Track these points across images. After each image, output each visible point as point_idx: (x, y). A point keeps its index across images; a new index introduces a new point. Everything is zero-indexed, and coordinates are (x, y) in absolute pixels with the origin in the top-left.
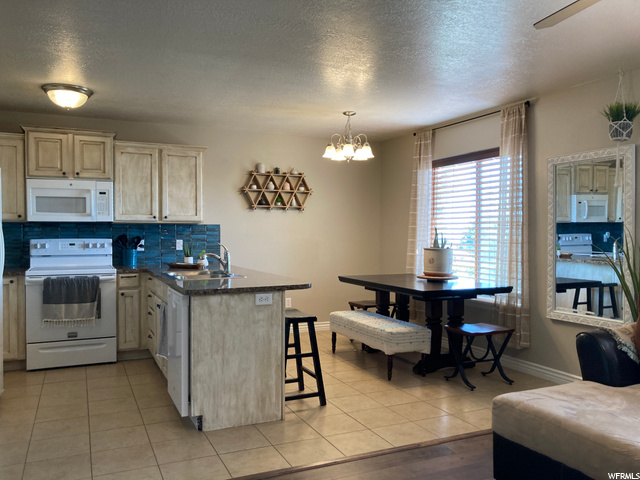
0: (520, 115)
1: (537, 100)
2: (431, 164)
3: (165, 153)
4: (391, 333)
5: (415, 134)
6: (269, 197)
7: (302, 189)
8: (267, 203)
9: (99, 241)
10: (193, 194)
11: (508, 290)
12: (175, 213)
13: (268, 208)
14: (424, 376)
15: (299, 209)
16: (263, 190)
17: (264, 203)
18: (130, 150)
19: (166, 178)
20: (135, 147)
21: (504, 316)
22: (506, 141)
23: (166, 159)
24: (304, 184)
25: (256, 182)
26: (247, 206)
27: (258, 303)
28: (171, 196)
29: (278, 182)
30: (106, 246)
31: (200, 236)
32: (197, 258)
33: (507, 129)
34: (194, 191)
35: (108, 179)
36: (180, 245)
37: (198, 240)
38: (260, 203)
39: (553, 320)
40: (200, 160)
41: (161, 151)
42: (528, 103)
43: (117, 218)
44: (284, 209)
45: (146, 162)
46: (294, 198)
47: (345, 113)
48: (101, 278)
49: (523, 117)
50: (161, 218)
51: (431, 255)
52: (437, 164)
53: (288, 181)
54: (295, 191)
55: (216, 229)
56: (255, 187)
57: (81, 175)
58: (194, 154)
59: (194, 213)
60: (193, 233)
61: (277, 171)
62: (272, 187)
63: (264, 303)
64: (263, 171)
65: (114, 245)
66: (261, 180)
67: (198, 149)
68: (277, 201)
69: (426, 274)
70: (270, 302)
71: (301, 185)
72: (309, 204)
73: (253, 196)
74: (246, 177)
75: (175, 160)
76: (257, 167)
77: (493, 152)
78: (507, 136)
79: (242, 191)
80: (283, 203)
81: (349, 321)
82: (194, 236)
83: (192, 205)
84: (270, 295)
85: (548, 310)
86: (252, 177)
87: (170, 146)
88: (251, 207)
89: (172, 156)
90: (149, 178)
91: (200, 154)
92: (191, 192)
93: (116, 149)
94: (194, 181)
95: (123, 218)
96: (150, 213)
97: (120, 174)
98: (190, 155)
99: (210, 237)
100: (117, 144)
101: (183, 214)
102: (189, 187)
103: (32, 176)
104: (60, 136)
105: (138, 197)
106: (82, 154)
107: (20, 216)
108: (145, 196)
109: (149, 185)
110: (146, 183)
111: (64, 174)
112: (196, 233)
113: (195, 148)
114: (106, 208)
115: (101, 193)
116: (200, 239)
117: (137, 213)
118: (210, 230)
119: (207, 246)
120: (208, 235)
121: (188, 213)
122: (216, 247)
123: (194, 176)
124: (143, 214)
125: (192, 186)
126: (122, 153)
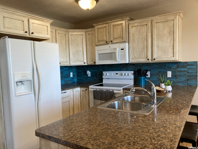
3: (154, 22)
9: (127, 72)
10: (172, 44)
12: (160, 56)
18: (136, 25)
19: (155, 37)
20: (139, 22)
23: (155, 25)
28: (158, 47)
31: (183, 69)
34: (172, 42)
35: (125, 42)
36: (169, 74)
37: (181, 71)
41: (152, 21)
43: (130, 61)
45: (144, 29)
48: (115, 92)
50: (152, 60)
55: (195, 64)
57: (114, 42)
58: (172, 18)
59: (172, 55)
60: (178, 67)
65: (134, 74)
67: (176, 14)
75: (161, 24)
82: (178, 69)
83: (171, 51)
87: (157, 17)
89: (158, 22)
90: (146, 38)
91: (176, 17)
92: (170, 43)
93: (130, 26)
94: (172, 35)
95: (133, 61)
96: (146, 57)
97: (131, 38)
98: (170, 19)
99: (190, 69)
100: (130, 23)
101: (165, 57)
102: (169, 40)
103: (97, 45)
104: (105, 25)
105: (140, 49)
106: (114, 31)
107: (95, 63)
108: (144, 48)
109: (146, 42)
110: (144, 41)
111: (107, 42)
112: (180, 67)
113: (174, 14)
114: (124, 56)
115: (121, 49)
116: (182, 71)
117: (140, 58)
118: (190, 65)
119: (187, 75)
120: (188, 68)
121: (169, 56)
122: (194, 76)
123: (172, 32)
124: (143, 58)
125: (171, 39)
126: (132, 27)
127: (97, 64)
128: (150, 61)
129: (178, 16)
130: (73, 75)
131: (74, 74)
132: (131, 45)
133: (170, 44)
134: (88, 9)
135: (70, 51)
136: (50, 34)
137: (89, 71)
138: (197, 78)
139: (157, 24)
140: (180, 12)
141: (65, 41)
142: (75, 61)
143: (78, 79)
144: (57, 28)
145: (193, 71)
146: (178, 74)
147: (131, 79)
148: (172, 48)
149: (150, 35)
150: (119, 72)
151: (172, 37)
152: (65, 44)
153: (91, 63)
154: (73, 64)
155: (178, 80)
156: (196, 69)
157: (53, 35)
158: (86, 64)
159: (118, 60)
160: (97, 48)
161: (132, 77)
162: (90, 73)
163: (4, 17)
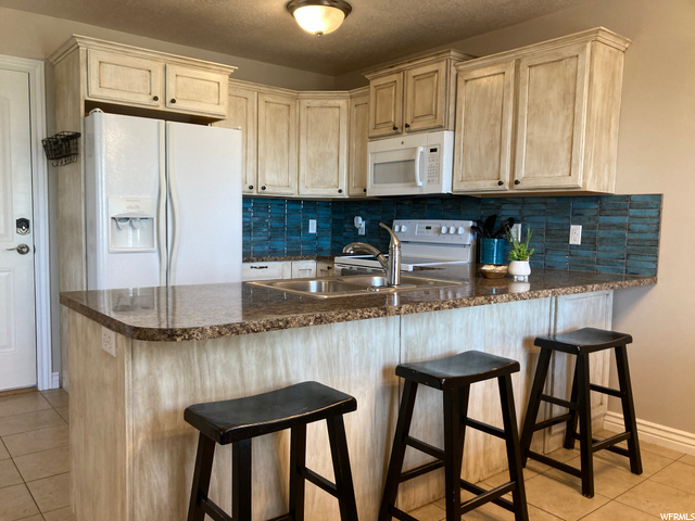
3: (524, 65)
10: (567, 133)
12: (537, 173)
18: (476, 73)
19: (524, 111)
20: (482, 67)
23: (525, 73)
28: (530, 142)
30: (461, 232)
31: (616, 220)
34: (569, 127)
35: (440, 128)
36: (576, 235)
37: (610, 226)
40: (586, 61)
41: (518, 62)
43: (456, 188)
45: (497, 87)
55: (652, 204)
57: (413, 127)
58: (574, 50)
59: (567, 170)
60: (601, 212)
67: (584, 38)
75: (541, 72)
82: (602, 219)
83: (563, 155)
87: (533, 49)
89: (536, 65)
90: (500, 116)
91: (585, 47)
92: (564, 131)
93: (459, 78)
94: (571, 106)
95: (463, 188)
96: (496, 176)
97: (462, 116)
98: (566, 55)
99: (636, 221)
100: (461, 67)
101: (547, 175)
102: (562, 119)
103: (373, 138)
104: (394, 77)
105: (483, 152)
106: (414, 97)
107: (365, 190)
108: (492, 148)
109: (498, 129)
110: (494, 125)
111: (395, 128)
112: (608, 212)
113: (578, 37)
114: (435, 173)
115: (432, 150)
116: (614, 225)
117: (480, 178)
118: (638, 206)
119: (629, 240)
120: (632, 217)
121: (557, 171)
122: (648, 243)
123: (572, 96)
124: (488, 179)
125: (567, 117)
126: (466, 81)
127: (370, 193)
128: (507, 188)
129: (589, 45)
130: (317, 226)
131: (321, 225)
132: (461, 136)
133: (563, 136)
134: (321, 34)
135: (301, 155)
136: (226, 103)
137: (360, 219)
138: (658, 250)
139: (533, 70)
140: (597, 32)
141: (286, 126)
142: (313, 186)
143: (333, 242)
144: (264, 89)
145: (645, 227)
146: (601, 233)
147: (465, 246)
148: (567, 146)
149: (510, 105)
150: (434, 223)
151: (570, 111)
152: (286, 135)
153: (356, 192)
154: (307, 192)
155: (600, 255)
156: (655, 221)
157: (249, 107)
158: (345, 195)
159: (420, 184)
160: (372, 146)
161: (469, 239)
162: (363, 225)
163: (100, 62)
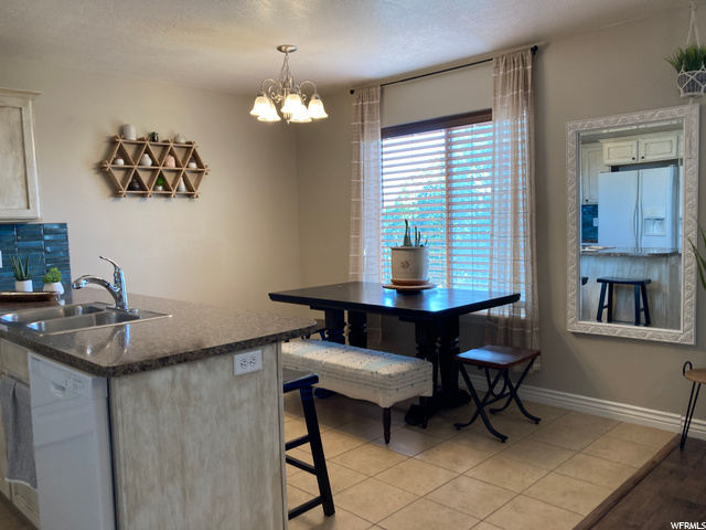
0: (524, 65)
1: (547, 45)
2: (380, 133)
4: (390, 376)
5: (352, 92)
6: (145, 177)
7: (194, 166)
8: (142, 187)
10: (20, 173)
11: (514, 298)
13: (144, 196)
14: (424, 427)
15: (190, 196)
16: (136, 167)
17: (137, 187)
21: (507, 332)
22: (503, 100)
24: (196, 158)
25: (122, 153)
26: (109, 192)
27: (239, 370)
29: (156, 154)
31: (33, 243)
32: (40, 281)
33: (504, 84)
34: (21, 167)
37: (29, 250)
38: (129, 189)
39: (574, 333)
40: (29, 114)
42: (534, 50)
44: (168, 196)
46: (181, 179)
47: (280, 49)
49: (529, 67)
51: (404, 256)
52: (388, 132)
53: (172, 153)
54: (184, 169)
56: (121, 162)
58: (16, 102)
59: (24, 204)
60: (18, 238)
61: (153, 137)
62: (148, 162)
63: (250, 368)
64: (133, 137)
66: (130, 151)
67: (25, 95)
68: (157, 184)
69: (394, 282)
70: (258, 366)
71: (191, 161)
72: (205, 188)
73: (118, 176)
74: (104, 147)
76: (123, 131)
77: (484, 116)
78: (503, 93)
79: (101, 169)
80: (166, 188)
81: (305, 360)
82: (22, 243)
83: (19, 191)
84: (257, 353)
85: (570, 321)
86: (115, 145)
88: (116, 194)
91: (28, 103)
92: (15, 169)
94: (20, 150)
98: (10, 105)
99: (50, 244)
102: (11, 159)
112: (25, 238)
113: (19, 92)
116: (32, 248)
118: (51, 233)
119: (47, 259)
120: (47, 241)
121: (14, 205)
122: (62, 260)
123: (19, 141)
125: (17, 158)
133: (14, 174)
145: (57, 248)
148: (20, 183)
151: (19, 153)
